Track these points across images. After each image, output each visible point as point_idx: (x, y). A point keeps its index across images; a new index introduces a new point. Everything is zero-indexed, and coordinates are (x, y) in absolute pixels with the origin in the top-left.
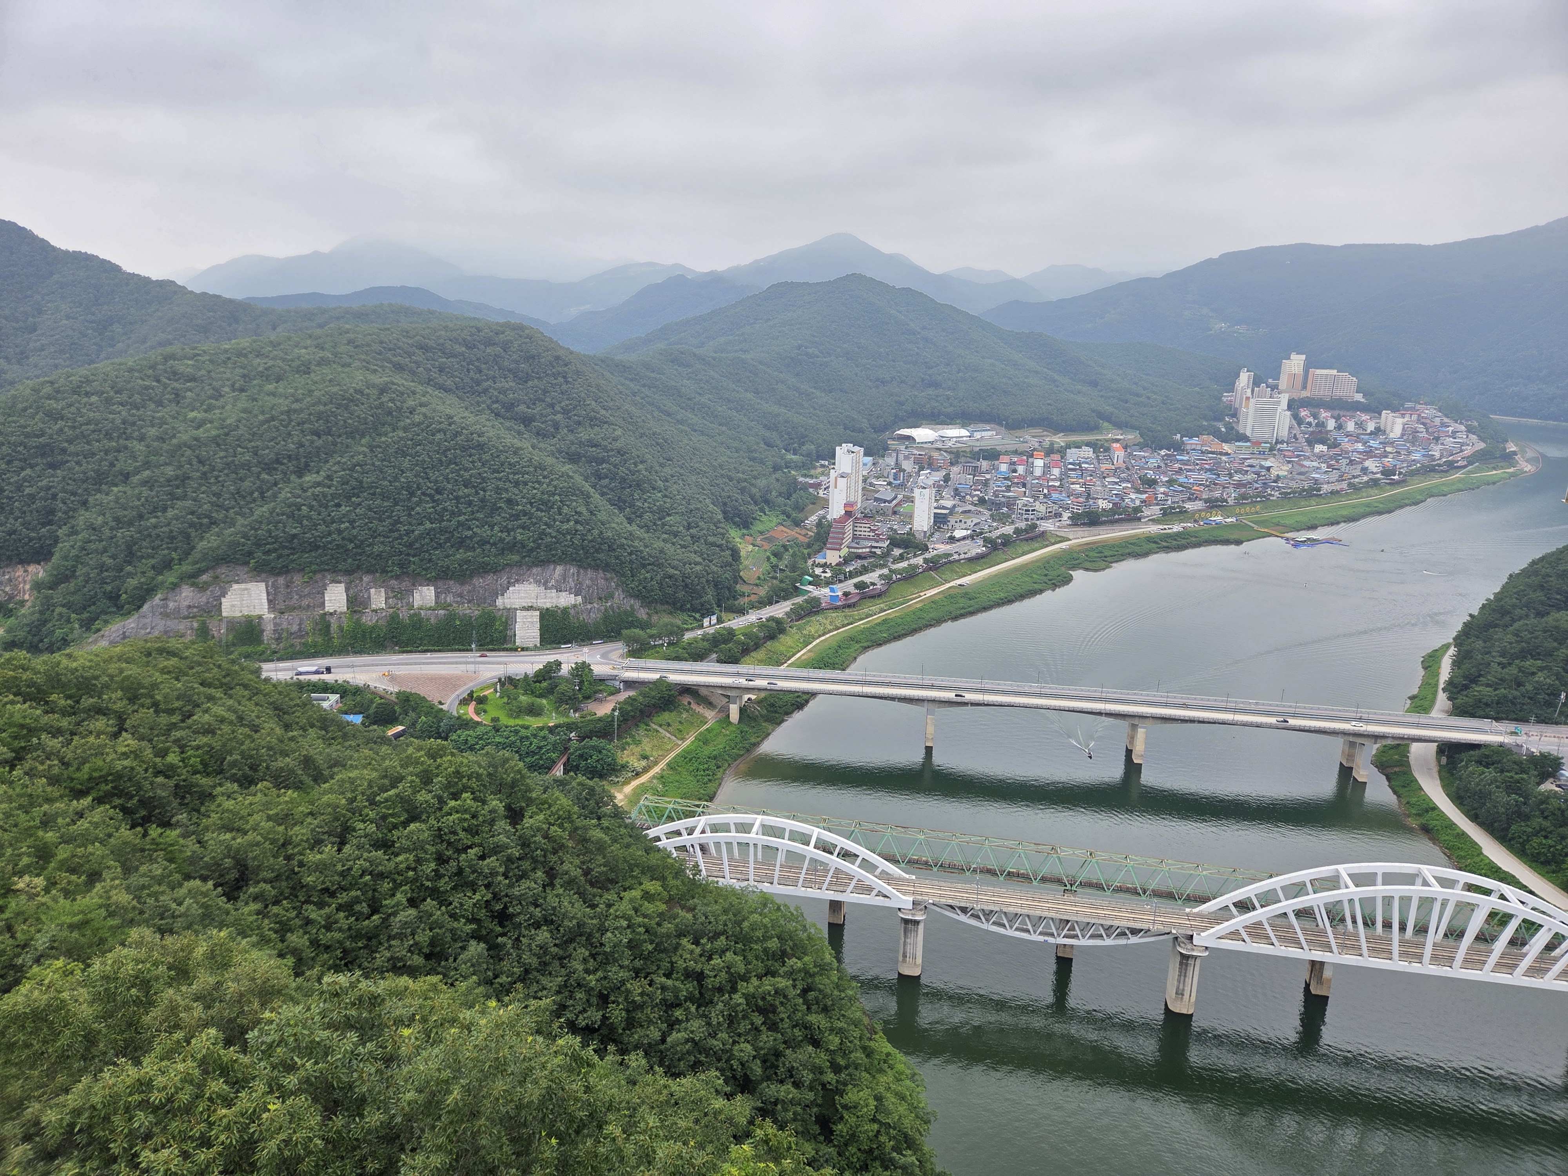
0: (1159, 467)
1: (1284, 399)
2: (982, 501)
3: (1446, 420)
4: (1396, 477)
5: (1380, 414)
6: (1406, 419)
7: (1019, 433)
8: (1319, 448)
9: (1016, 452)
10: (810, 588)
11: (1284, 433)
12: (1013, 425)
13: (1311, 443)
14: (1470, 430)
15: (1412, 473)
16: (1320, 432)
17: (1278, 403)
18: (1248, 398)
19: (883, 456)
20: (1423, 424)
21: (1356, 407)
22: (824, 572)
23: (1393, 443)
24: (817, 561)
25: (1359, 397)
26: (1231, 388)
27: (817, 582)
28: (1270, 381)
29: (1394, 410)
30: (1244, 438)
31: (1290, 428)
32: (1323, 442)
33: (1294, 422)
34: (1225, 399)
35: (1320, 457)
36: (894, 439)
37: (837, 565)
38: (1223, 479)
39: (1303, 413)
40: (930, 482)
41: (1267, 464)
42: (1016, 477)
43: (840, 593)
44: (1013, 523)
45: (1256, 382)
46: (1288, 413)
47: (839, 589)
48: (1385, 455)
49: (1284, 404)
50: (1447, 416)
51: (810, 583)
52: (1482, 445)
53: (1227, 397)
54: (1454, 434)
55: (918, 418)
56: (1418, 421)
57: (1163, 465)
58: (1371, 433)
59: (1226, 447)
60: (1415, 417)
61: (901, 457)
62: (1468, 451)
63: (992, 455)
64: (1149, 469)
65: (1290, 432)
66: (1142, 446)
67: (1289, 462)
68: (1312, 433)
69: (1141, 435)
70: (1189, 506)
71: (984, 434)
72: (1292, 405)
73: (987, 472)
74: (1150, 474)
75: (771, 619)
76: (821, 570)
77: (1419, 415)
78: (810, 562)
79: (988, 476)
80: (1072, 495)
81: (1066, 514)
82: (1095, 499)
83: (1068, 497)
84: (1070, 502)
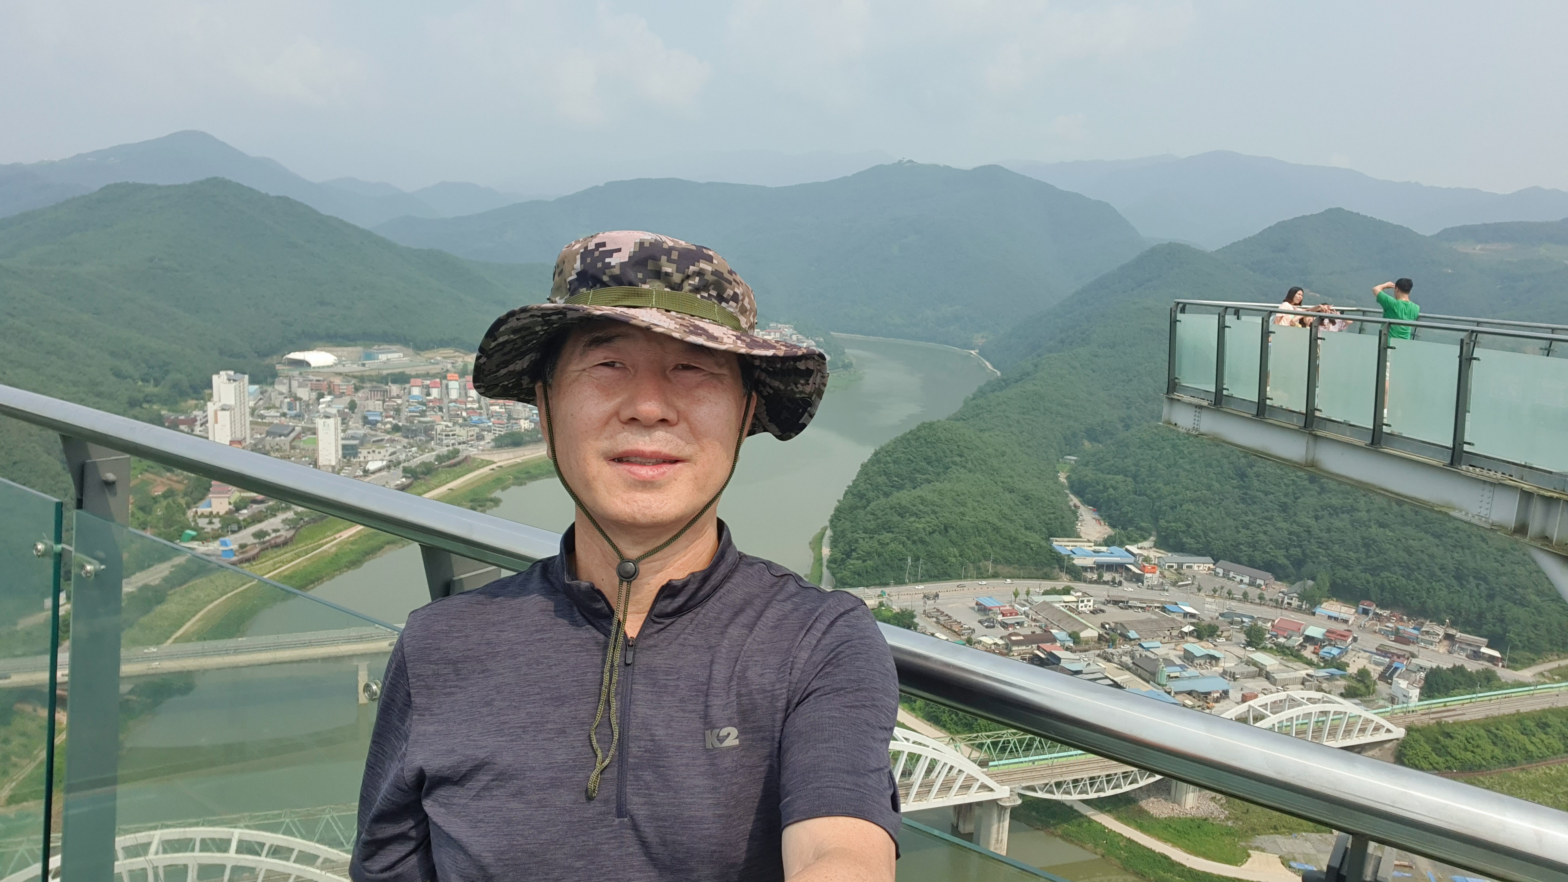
2: (396, 429)
7: (428, 354)
9: (427, 376)
10: (194, 545)
12: (420, 346)
19: (272, 384)
22: (211, 523)
24: (200, 510)
27: (202, 537)
36: (284, 364)
37: (227, 513)
40: (333, 411)
42: (431, 401)
43: (235, 547)
44: (433, 450)
47: (233, 541)
51: (193, 539)
55: (309, 341)
61: (295, 384)
63: (402, 379)
71: (390, 356)
73: (398, 397)
75: (146, 587)
76: (207, 520)
78: (190, 513)
79: (399, 401)
80: (493, 416)
81: (489, 437)
82: (515, 419)
83: (489, 419)
84: (491, 424)
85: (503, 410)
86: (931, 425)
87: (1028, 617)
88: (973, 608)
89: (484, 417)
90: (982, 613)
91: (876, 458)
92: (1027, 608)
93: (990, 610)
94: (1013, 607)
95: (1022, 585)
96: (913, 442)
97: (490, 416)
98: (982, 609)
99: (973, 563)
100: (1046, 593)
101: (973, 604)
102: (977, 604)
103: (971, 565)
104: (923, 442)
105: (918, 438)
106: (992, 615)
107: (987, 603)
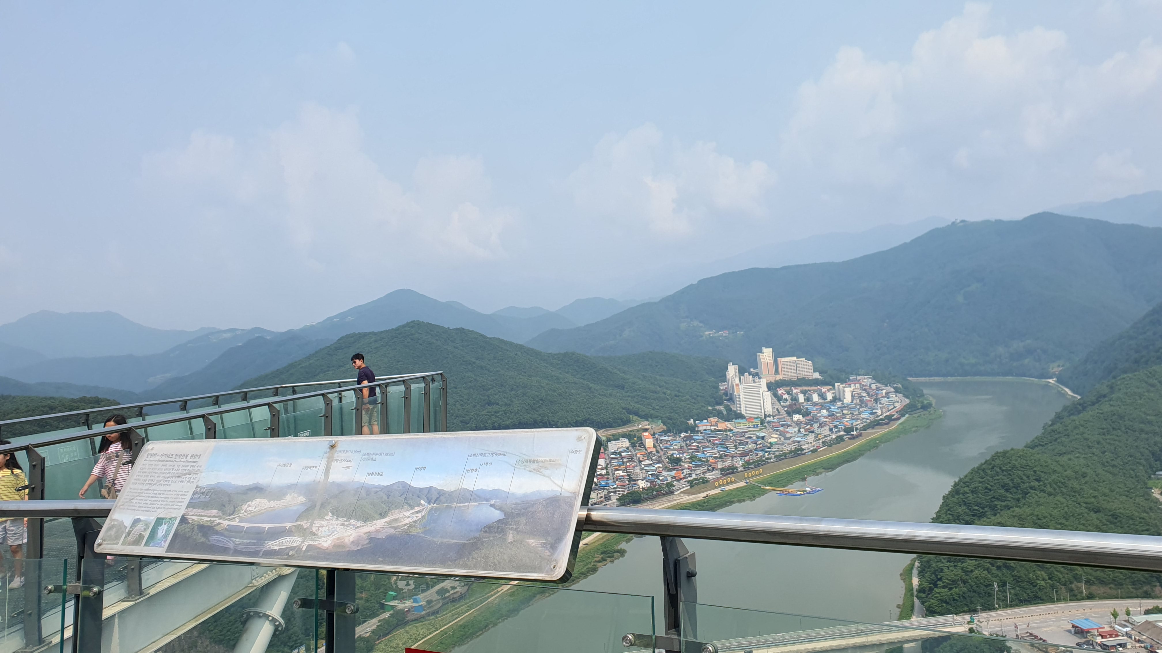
0: (681, 447)
1: (764, 382)
3: (879, 385)
4: (855, 433)
5: (833, 386)
6: (852, 389)
8: (796, 417)
10: (395, 602)
11: (769, 409)
13: (789, 414)
14: (897, 391)
15: (865, 428)
16: (795, 405)
17: (759, 387)
18: (737, 385)
20: (865, 390)
21: (816, 382)
22: (407, 584)
23: (847, 406)
25: (817, 375)
26: (723, 378)
27: (400, 596)
28: (752, 370)
29: (843, 382)
30: (740, 416)
31: (773, 404)
32: (798, 412)
33: (775, 399)
34: (721, 388)
35: (798, 424)
38: (732, 451)
39: (780, 392)
41: (761, 434)
43: (424, 603)
45: (742, 372)
46: (769, 393)
47: (423, 599)
48: (844, 416)
49: (764, 387)
50: (879, 382)
51: (395, 598)
52: (907, 401)
53: (722, 387)
54: (887, 395)
56: (861, 388)
57: (684, 445)
58: (831, 402)
59: (729, 425)
60: (858, 386)
62: (898, 406)
64: (675, 450)
65: (773, 408)
66: (666, 432)
67: (777, 431)
68: (790, 406)
69: (664, 423)
70: (710, 476)
72: (770, 387)
74: (676, 455)
76: (404, 583)
77: (860, 384)
80: (617, 480)
81: (614, 497)
82: (635, 480)
83: (614, 482)
84: (615, 486)
85: (626, 474)
86: (1005, 453)
87: (1130, 637)
88: (1069, 631)
89: (611, 481)
90: (1079, 635)
91: (956, 491)
92: (1128, 629)
93: (1088, 632)
94: (1113, 627)
95: (1121, 605)
96: (989, 472)
97: (616, 479)
98: (1079, 631)
99: (1065, 585)
100: (1148, 612)
101: (1070, 627)
102: (1073, 626)
103: (1063, 587)
104: (998, 470)
105: (993, 468)
106: (1090, 638)
107: (1084, 626)
